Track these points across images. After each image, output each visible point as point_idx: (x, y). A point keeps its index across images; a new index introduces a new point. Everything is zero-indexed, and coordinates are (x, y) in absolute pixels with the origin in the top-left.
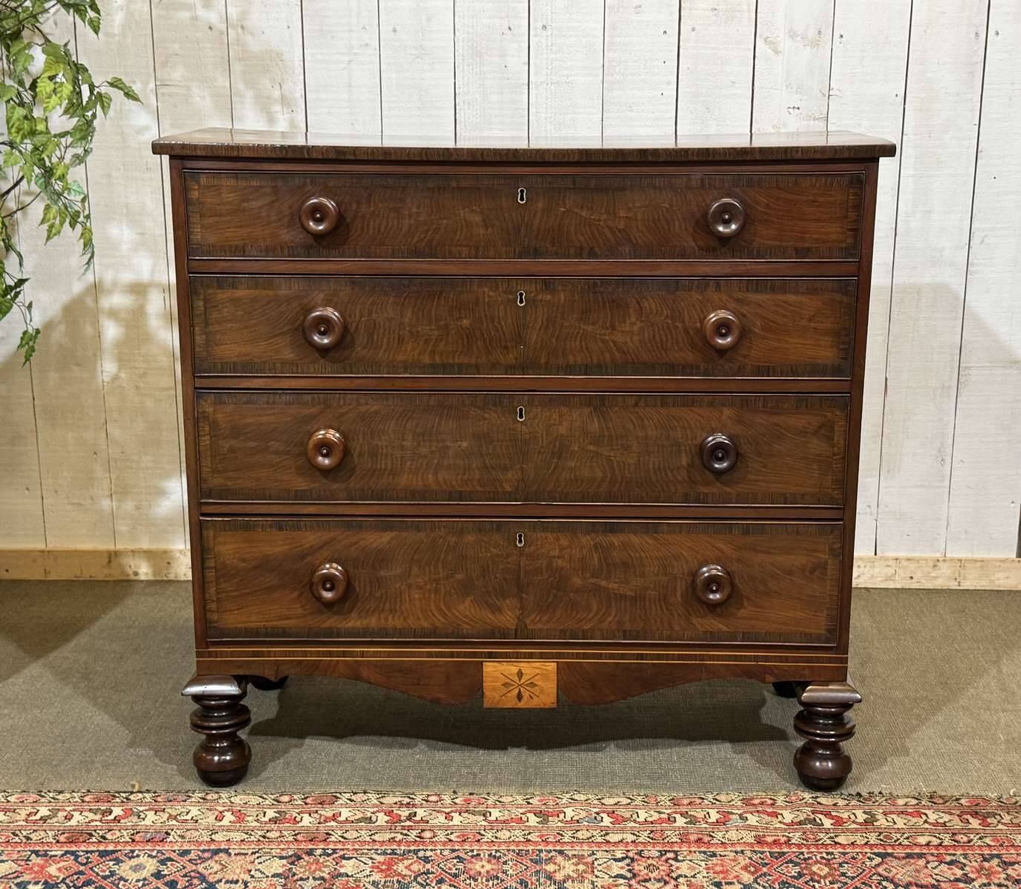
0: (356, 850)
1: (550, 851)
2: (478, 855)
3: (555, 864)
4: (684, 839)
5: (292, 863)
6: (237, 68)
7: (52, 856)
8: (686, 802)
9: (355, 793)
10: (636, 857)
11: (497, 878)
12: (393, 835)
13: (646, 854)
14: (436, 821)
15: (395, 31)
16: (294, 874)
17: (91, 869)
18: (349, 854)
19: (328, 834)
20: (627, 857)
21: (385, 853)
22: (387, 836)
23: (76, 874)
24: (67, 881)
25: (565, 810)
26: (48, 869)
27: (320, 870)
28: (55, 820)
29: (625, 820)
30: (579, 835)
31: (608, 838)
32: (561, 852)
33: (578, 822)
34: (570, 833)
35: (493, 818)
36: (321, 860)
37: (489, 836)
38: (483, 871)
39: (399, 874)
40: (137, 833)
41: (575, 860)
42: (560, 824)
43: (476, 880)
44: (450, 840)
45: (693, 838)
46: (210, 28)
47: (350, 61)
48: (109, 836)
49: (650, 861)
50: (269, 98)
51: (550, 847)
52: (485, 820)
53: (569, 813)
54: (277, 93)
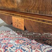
22: (18, 36)
27: (6, 42)
39: (20, 43)
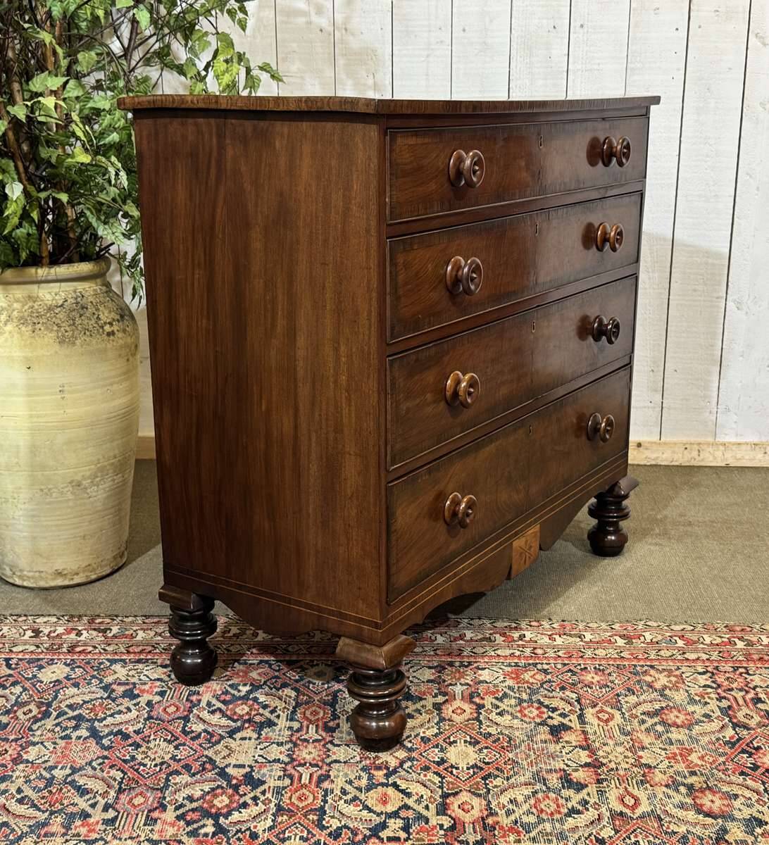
0: (487, 663)
1: (643, 666)
2: (586, 668)
3: (651, 676)
4: (748, 657)
5: (439, 672)
6: (341, 62)
7: (251, 664)
8: (738, 629)
9: (472, 619)
10: (715, 671)
11: (608, 686)
12: (512, 651)
13: (721, 669)
14: (542, 641)
15: (464, 30)
16: (444, 681)
17: (284, 674)
18: (482, 665)
19: (460, 650)
20: (707, 671)
21: (509, 665)
22: (508, 652)
23: (273, 678)
24: (268, 683)
25: (643, 634)
26: (251, 674)
27: (463, 677)
28: (245, 636)
29: (695, 642)
30: (662, 653)
31: (686, 656)
32: (652, 667)
33: (657, 643)
34: (654, 652)
35: (587, 639)
36: (462, 670)
37: (589, 653)
38: (594, 681)
39: (528, 682)
40: (312, 647)
41: (666, 673)
42: (642, 645)
43: (591, 688)
44: (559, 656)
45: (756, 657)
46: (321, 30)
47: (428, 56)
48: (290, 649)
49: (727, 675)
50: (365, 85)
51: (641, 663)
52: (582, 641)
53: (648, 636)
54: (370, 82)
